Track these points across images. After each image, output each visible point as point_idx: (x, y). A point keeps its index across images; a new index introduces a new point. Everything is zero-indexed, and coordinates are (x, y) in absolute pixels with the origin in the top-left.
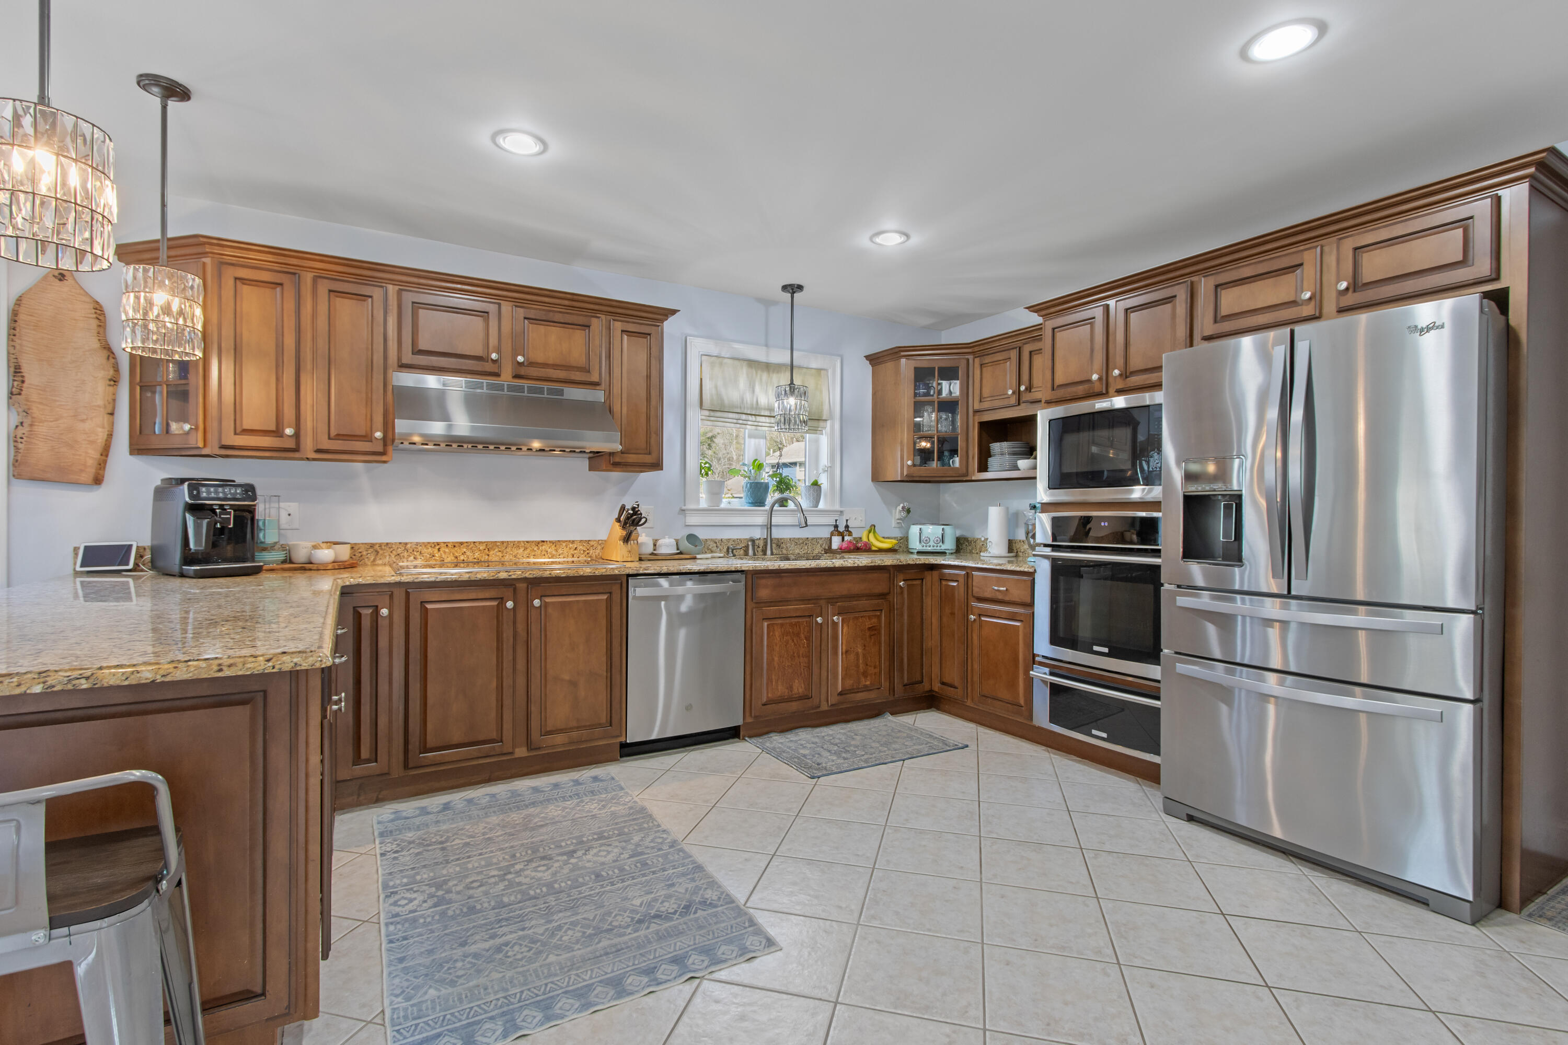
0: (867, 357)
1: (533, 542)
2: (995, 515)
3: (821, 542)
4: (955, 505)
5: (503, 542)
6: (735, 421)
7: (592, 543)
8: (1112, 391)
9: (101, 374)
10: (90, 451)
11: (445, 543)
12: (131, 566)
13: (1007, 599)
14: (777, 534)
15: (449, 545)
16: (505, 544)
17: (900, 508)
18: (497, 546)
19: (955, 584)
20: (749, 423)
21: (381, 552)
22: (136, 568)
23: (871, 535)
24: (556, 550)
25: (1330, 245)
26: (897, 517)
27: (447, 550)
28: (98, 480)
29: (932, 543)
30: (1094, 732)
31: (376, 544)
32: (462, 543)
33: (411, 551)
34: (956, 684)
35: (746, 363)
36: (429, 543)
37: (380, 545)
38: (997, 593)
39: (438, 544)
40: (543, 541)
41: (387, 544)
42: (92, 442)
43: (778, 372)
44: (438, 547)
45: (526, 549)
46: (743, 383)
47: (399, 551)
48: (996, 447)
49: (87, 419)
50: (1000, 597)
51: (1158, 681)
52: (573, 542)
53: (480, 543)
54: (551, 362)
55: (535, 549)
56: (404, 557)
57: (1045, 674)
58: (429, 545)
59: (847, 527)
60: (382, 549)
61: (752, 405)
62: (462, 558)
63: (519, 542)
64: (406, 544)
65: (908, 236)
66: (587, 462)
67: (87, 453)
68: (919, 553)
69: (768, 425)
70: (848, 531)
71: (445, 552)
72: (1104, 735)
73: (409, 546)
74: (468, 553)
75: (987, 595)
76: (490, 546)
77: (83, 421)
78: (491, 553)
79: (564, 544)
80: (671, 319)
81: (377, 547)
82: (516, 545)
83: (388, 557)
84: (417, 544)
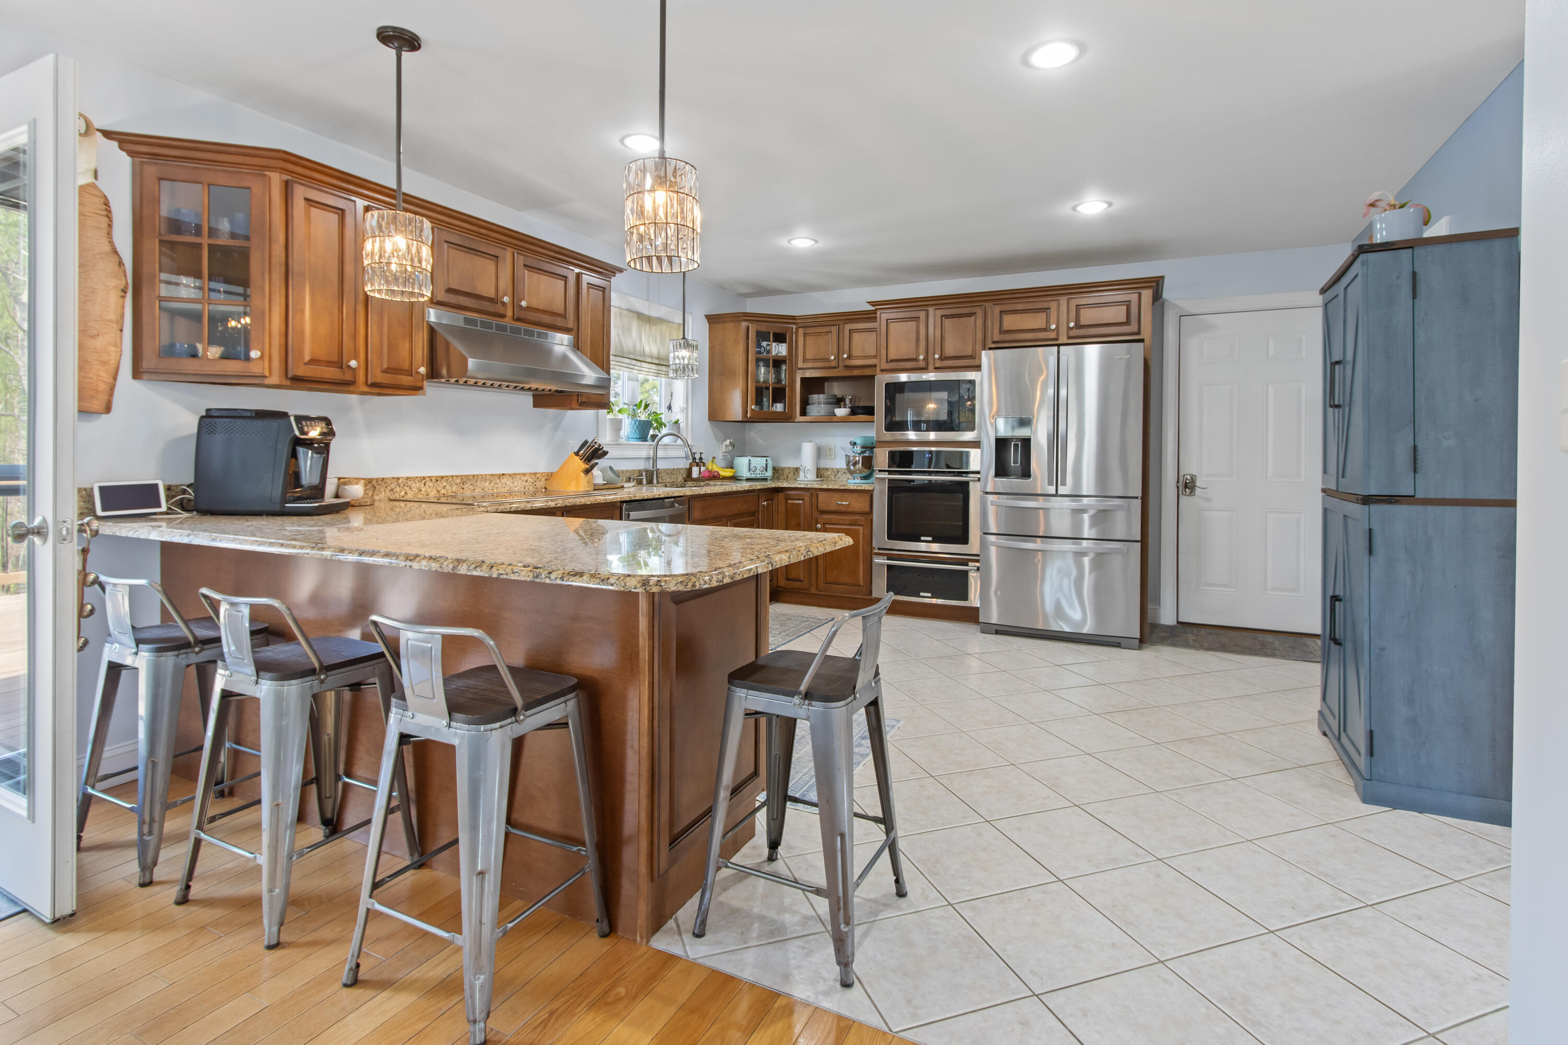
0: (706, 316)
1: (496, 475)
2: (808, 449)
3: (681, 471)
4: (760, 441)
5: (474, 476)
6: (627, 365)
7: (538, 475)
8: (931, 367)
9: (113, 282)
10: (102, 374)
11: (429, 477)
12: (164, 508)
13: (849, 510)
14: (661, 465)
15: (433, 480)
16: (476, 477)
17: (728, 442)
18: (470, 479)
19: (801, 502)
20: (636, 368)
21: (378, 487)
22: (169, 511)
23: (714, 465)
24: (513, 483)
25: (1063, 300)
26: (724, 450)
27: (431, 485)
28: (108, 409)
29: (758, 472)
30: (922, 594)
31: (374, 479)
32: (442, 477)
33: (402, 486)
34: (802, 578)
35: (636, 314)
36: (417, 477)
37: (377, 480)
38: (841, 507)
39: (424, 478)
40: (503, 474)
41: (383, 479)
42: (104, 363)
43: (655, 325)
44: (424, 481)
45: (491, 482)
46: (634, 332)
47: (393, 486)
48: (815, 397)
49: (98, 335)
50: (843, 509)
51: (978, 555)
52: (524, 475)
53: (457, 476)
54: (541, 308)
55: (498, 482)
56: (397, 492)
57: (884, 560)
58: (417, 480)
59: (701, 458)
60: (378, 484)
61: (641, 352)
62: (443, 491)
63: (486, 475)
64: (398, 479)
65: (816, 242)
66: (531, 399)
67: (98, 376)
68: (748, 480)
69: (647, 370)
70: (702, 462)
71: (429, 487)
72: (929, 595)
73: (401, 481)
74: (448, 487)
75: (832, 508)
76: (465, 479)
77: (94, 337)
78: (465, 487)
79: (518, 477)
80: (618, 275)
81: (374, 482)
82: (483, 478)
83: (383, 493)
84: (408, 478)
